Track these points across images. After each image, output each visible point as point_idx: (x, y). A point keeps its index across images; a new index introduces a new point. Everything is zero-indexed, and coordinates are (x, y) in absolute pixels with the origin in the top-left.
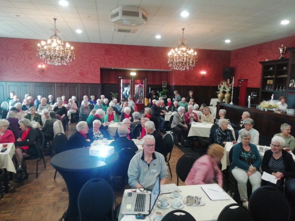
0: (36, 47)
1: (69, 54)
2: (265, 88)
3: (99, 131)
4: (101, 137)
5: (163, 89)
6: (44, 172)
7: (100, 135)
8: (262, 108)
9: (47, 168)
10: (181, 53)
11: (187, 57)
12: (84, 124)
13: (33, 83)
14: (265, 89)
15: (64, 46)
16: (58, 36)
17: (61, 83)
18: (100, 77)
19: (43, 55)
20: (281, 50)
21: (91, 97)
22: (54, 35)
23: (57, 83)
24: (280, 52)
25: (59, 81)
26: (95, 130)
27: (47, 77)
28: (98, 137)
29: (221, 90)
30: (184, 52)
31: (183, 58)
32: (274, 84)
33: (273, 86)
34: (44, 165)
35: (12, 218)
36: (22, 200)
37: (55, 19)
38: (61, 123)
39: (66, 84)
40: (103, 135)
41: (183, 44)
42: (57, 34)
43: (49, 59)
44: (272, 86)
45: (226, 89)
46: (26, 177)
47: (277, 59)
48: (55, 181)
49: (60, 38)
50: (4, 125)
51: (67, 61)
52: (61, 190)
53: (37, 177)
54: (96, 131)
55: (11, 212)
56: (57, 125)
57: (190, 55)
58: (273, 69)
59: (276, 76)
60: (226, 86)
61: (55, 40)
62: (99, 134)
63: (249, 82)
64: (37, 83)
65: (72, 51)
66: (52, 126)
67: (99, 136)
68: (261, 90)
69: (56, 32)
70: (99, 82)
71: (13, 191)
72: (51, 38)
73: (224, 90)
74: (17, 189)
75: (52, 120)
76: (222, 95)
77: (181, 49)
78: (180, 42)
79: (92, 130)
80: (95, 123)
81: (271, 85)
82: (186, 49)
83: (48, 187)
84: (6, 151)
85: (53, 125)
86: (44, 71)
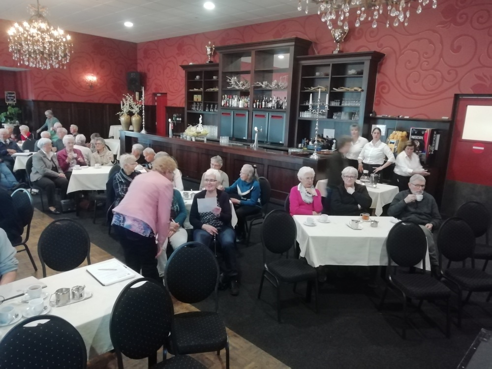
2: (192, 107)
5: (9, 107)
8: (188, 137)
10: (38, 34)
11: (50, 43)
14: (191, 109)
20: (209, 50)
24: (207, 52)
29: (125, 109)
30: (43, 32)
31: (43, 43)
32: (203, 102)
33: (202, 105)
41: (39, 16)
44: (200, 105)
45: (133, 108)
47: (205, 63)
57: (57, 40)
58: (201, 78)
59: (205, 89)
60: (133, 103)
63: (169, 97)
68: (186, 111)
73: (130, 110)
76: (128, 118)
77: (36, 24)
78: (31, 10)
81: (199, 102)
82: (48, 28)
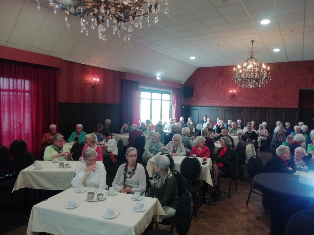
0: (232, 71)
1: (265, 76)
3: (303, 162)
4: (305, 168)
6: (235, 194)
7: (303, 166)
9: (238, 191)
12: (286, 148)
13: (224, 108)
15: (260, 67)
16: (255, 58)
17: (251, 108)
18: (298, 101)
19: (238, 79)
21: (286, 124)
22: (251, 58)
23: (247, 108)
25: (250, 106)
26: (296, 159)
27: (237, 101)
28: (300, 168)
34: (235, 187)
35: (210, 228)
36: (217, 214)
37: (253, 42)
38: (254, 147)
39: (256, 109)
40: (308, 167)
42: (253, 56)
43: (244, 81)
46: (219, 195)
48: (247, 207)
49: (256, 60)
50: (202, 141)
51: (262, 83)
52: (255, 217)
53: (229, 197)
54: (298, 160)
55: (208, 222)
56: (249, 149)
61: (251, 62)
62: (303, 164)
64: (227, 107)
65: (268, 72)
66: (244, 148)
67: (302, 168)
69: (253, 54)
70: (297, 107)
71: (209, 204)
72: (247, 61)
74: (212, 203)
75: (244, 143)
79: (294, 159)
80: (297, 151)
83: (241, 210)
84: (206, 164)
85: (246, 148)
86: (235, 96)
